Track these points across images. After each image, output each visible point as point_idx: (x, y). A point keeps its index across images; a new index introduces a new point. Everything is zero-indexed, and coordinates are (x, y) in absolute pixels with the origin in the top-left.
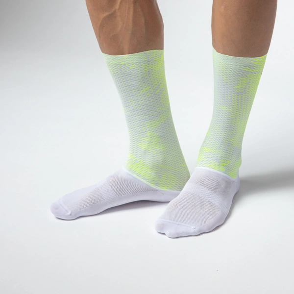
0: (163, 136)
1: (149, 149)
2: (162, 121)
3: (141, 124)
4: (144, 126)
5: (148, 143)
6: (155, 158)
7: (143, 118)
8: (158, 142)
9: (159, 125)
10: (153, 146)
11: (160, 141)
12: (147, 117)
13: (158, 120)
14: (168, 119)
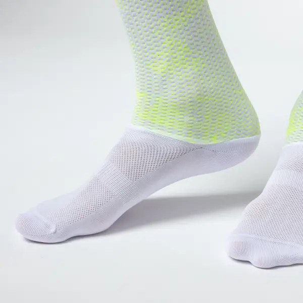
0: (195, 44)
1: (171, 72)
2: (190, 15)
3: (152, 26)
4: (157, 29)
5: (168, 61)
6: (184, 86)
7: (154, 13)
8: (186, 56)
9: (186, 23)
10: (177, 65)
11: (189, 53)
12: (161, 10)
13: (182, 14)
14: (201, 10)
